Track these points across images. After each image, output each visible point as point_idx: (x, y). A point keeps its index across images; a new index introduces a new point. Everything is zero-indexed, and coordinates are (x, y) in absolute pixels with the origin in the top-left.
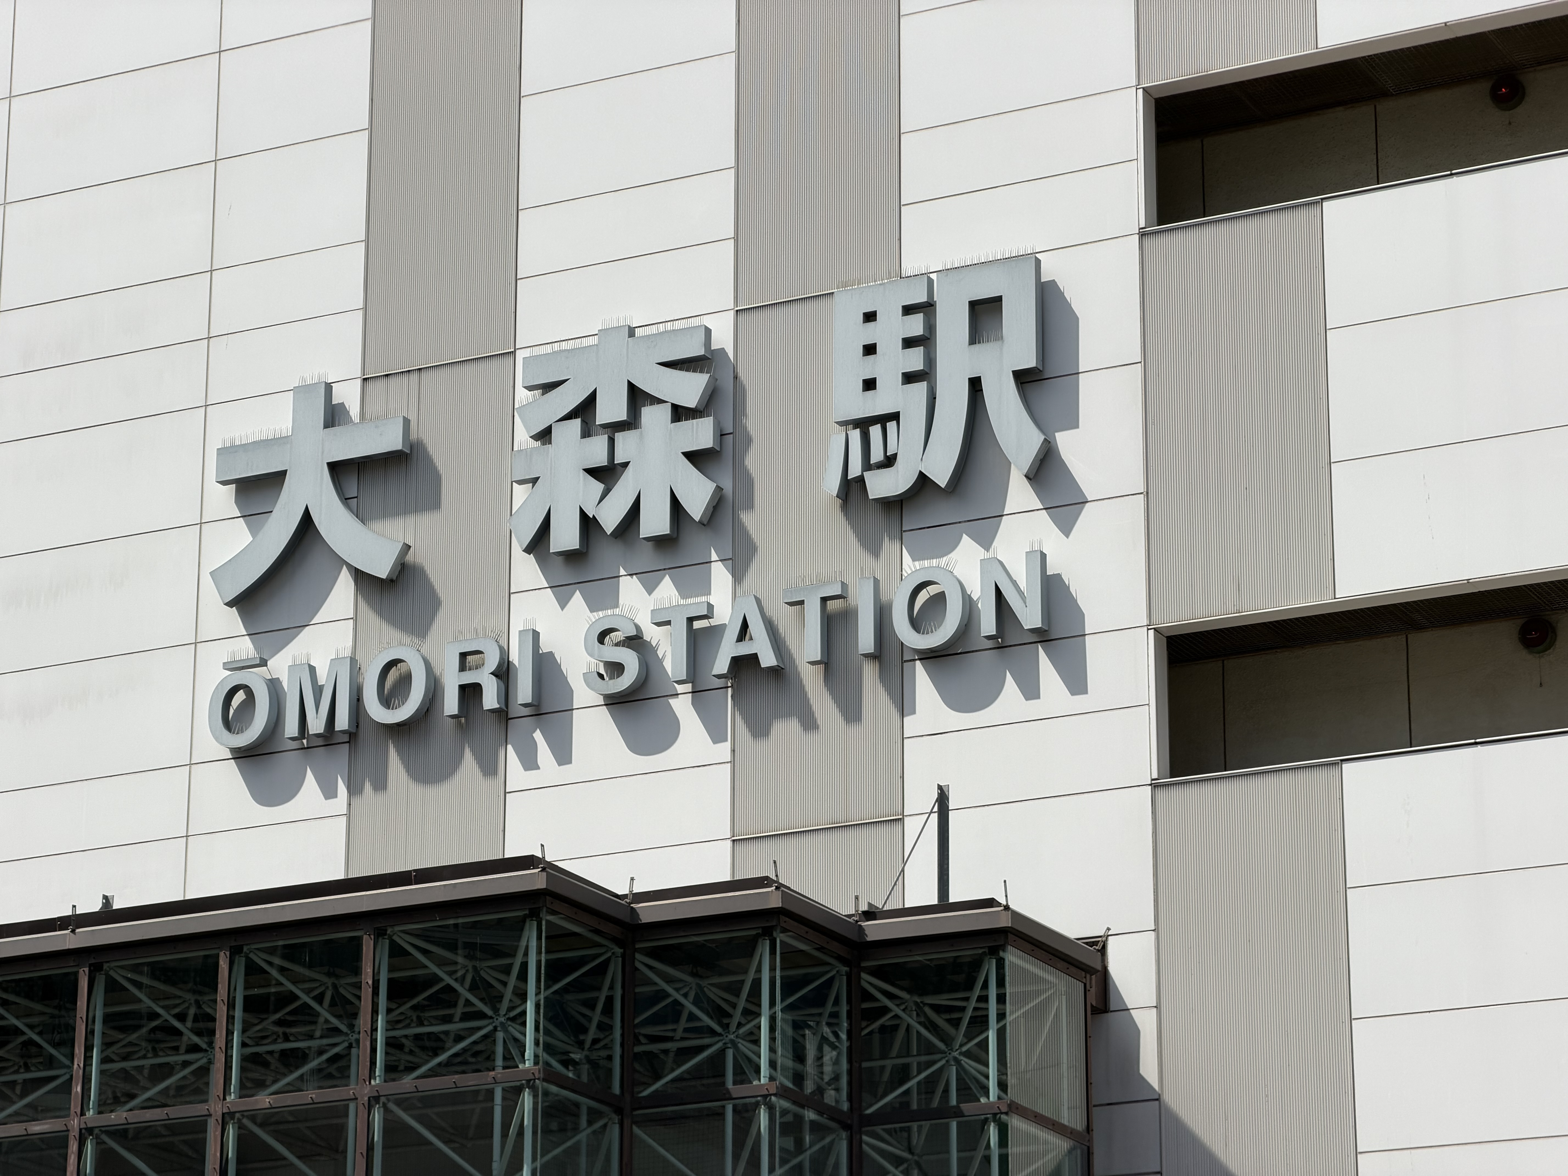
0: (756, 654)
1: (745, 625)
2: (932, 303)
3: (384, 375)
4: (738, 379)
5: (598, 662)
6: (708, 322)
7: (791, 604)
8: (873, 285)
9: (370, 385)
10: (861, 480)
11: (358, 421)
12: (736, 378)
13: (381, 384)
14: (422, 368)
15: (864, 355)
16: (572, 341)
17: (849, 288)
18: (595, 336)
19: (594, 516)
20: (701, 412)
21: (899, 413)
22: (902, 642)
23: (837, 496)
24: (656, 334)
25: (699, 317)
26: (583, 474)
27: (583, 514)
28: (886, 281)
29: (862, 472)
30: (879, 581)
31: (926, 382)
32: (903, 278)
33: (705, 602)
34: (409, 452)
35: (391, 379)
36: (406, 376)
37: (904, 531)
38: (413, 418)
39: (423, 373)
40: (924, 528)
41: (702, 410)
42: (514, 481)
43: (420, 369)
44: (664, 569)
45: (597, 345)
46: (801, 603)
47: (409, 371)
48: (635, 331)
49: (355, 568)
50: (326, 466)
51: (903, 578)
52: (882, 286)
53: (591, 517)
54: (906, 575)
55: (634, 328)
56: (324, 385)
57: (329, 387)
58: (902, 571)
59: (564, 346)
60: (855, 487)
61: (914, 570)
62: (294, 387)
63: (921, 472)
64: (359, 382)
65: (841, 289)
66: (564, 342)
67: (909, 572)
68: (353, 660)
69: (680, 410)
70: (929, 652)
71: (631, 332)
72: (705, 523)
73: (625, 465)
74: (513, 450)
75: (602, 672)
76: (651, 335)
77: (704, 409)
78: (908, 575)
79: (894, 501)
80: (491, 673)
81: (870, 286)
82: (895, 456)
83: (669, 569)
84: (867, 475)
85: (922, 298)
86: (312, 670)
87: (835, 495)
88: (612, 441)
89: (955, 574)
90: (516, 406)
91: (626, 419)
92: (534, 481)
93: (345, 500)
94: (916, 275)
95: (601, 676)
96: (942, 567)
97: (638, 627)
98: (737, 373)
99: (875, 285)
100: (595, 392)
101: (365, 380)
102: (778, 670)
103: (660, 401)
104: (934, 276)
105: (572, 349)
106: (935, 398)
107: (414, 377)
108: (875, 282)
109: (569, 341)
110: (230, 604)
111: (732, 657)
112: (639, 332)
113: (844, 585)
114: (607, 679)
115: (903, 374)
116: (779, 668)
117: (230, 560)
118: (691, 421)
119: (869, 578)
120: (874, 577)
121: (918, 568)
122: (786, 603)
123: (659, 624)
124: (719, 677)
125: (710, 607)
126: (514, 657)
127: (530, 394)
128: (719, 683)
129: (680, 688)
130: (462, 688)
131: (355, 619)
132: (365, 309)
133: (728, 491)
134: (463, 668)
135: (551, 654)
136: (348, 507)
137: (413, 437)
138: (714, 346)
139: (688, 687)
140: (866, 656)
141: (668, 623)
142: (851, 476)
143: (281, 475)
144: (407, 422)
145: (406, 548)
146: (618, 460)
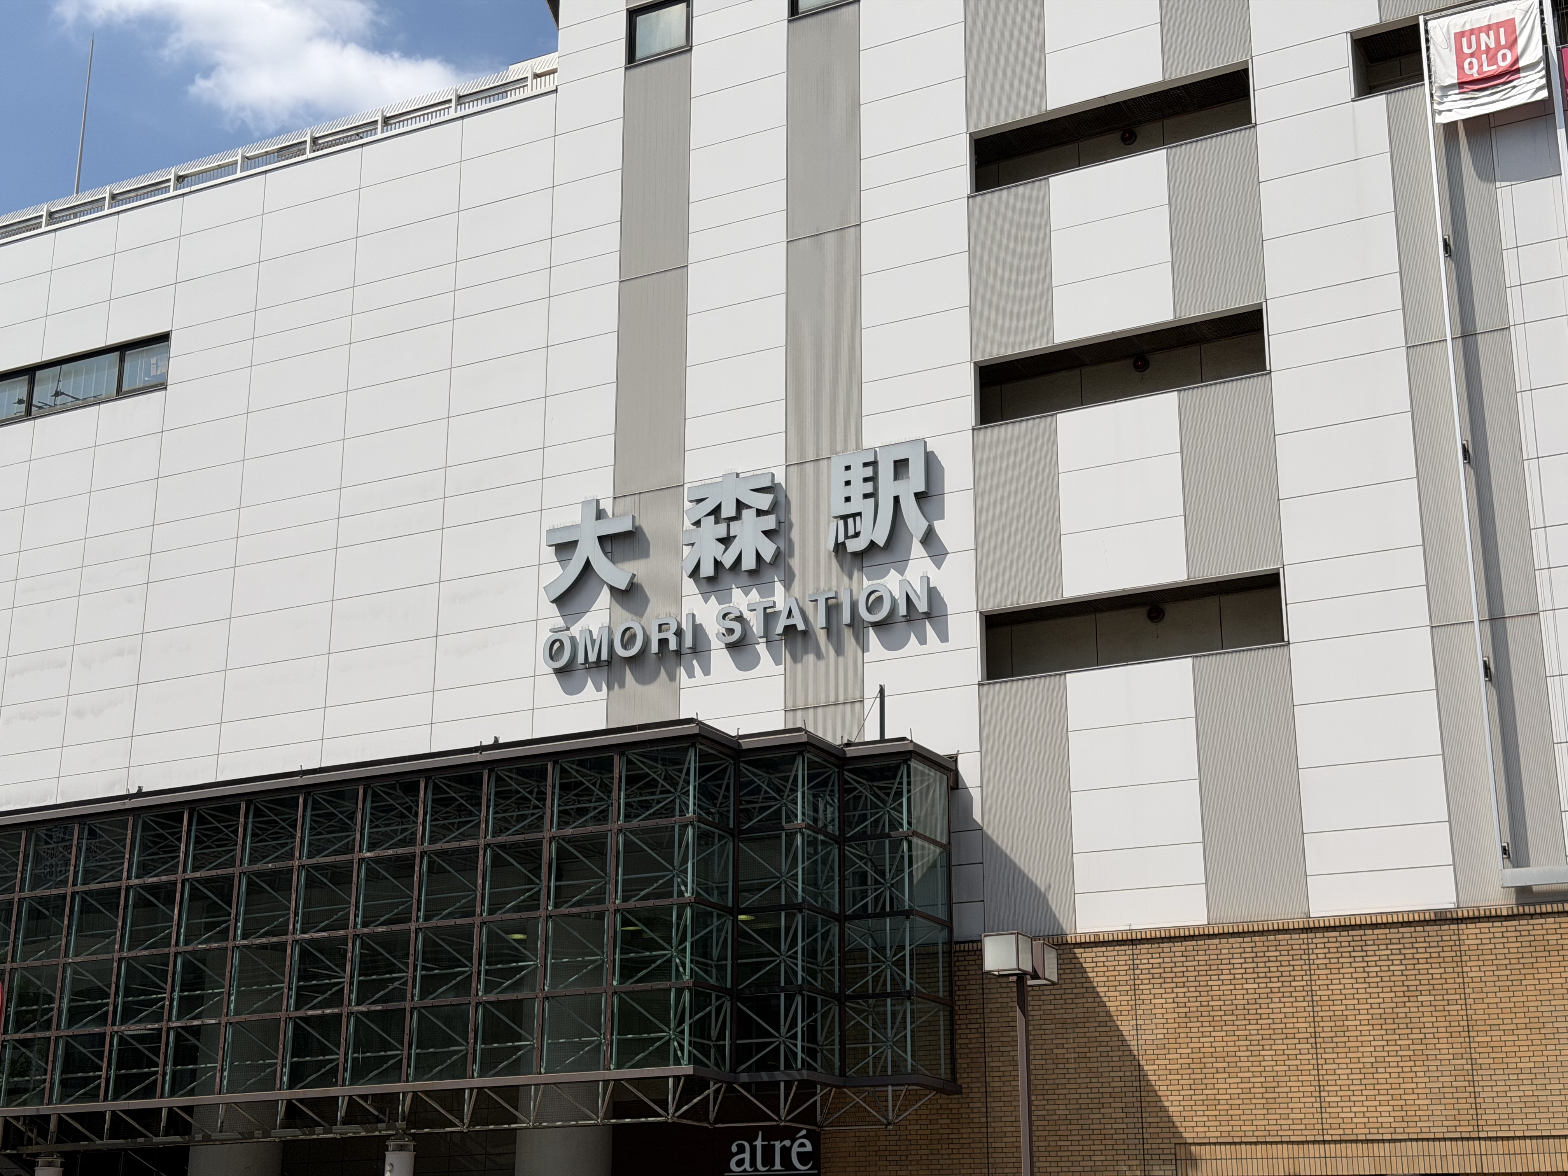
0: (795, 624)
1: (790, 611)
2: (877, 461)
3: (623, 496)
4: (787, 497)
5: (722, 628)
6: (773, 470)
7: (812, 601)
9: (617, 500)
10: (844, 544)
11: (611, 517)
13: (622, 500)
15: (844, 486)
16: (710, 479)
17: (837, 455)
18: (721, 477)
19: (720, 560)
20: (770, 512)
21: (861, 512)
22: (863, 618)
23: (832, 551)
24: (749, 476)
25: (769, 469)
26: (715, 541)
27: (715, 559)
28: (855, 451)
29: (844, 540)
30: (853, 591)
31: (873, 498)
32: (863, 450)
33: (772, 600)
34: (635, 531)
35: (626, 497)
36: (634, 496)
37: (864, 567)
38: (636, 515)
39: (641, 495)
40: (873, 566)
42: (684, 545)
43: (640, 493)
44: (753, 585)
45: (722, 481)
46: (816, 600)
47: (635, 494)
49: (610, 585)
50: (597, 538)
51: (863, 589)
52: (854, 454)
54: (865, 587)
55: (739, 473)
56: (596, 500)
57: (598, 501)
58: (863, 586)
59: (706, 482)
60: (840, 546)
61: (868, 585)
62: (582, 501)
63: (871, 540)
64: (612, 499)
65: (834, 455)
66: (706, 480)
68: (609, 628)
69: (760, 511)
70: (875, 623)
71: (738, 475)
72: (772, 563)
73: (735, 537)
74: (683, 530)
75: (725, 633)
76: (747, 476)
79: (859, 553)
80: (673, 634)
81: (848, 454)
82: (859, 533)
83: (755, 585)
84: (847, 541)
86: (591, 632)
88: (728, 526)
89: (887, 587)
90: (685, 510)
91: (735, 515)
92: (693, 544)
93: (606, 554)
94: (869, 449)
95: (724, 635)
96: (882, 584)
97: (741, 612)
98: (786, 494)
100: (721, 503)
101: (615, 498)
103: (751, 507)
104: (877, 449)
105: (710, 483)
106: (878, 505)
107: (637, 496)
108: (850, 452)
110: (553, 602)
111: (784, 626)
112: (741, 476)
113: (836, 592)
114: (727, 636)
115: (863, 494)
116: (806, 631)
117: (553, 581)
118: (765, 516)
119: (848, 589)
120: (850, 589)
121: (870, 584)
122: (809, 601)
123: (751, 611)
124: (778, 635)
125: (774, 602)
126: (684, 626)
127: (691, 504)
128: (779, 638)
129: (760, 640)
130: (660, 640)
131: (610, 609)
132: (615, 465)
133: (782, 548)
134: (660, 631)
135: (701, 625)
136: (607, 557)
137: (637, 524)
138: (776, 482)
139: (764, 640)
140: (846, 625)
141: (755, 610)
142: (839, 542)
143: (576, 542)
144: (634, 517)
145: (634, 576)
146: (731, 534)
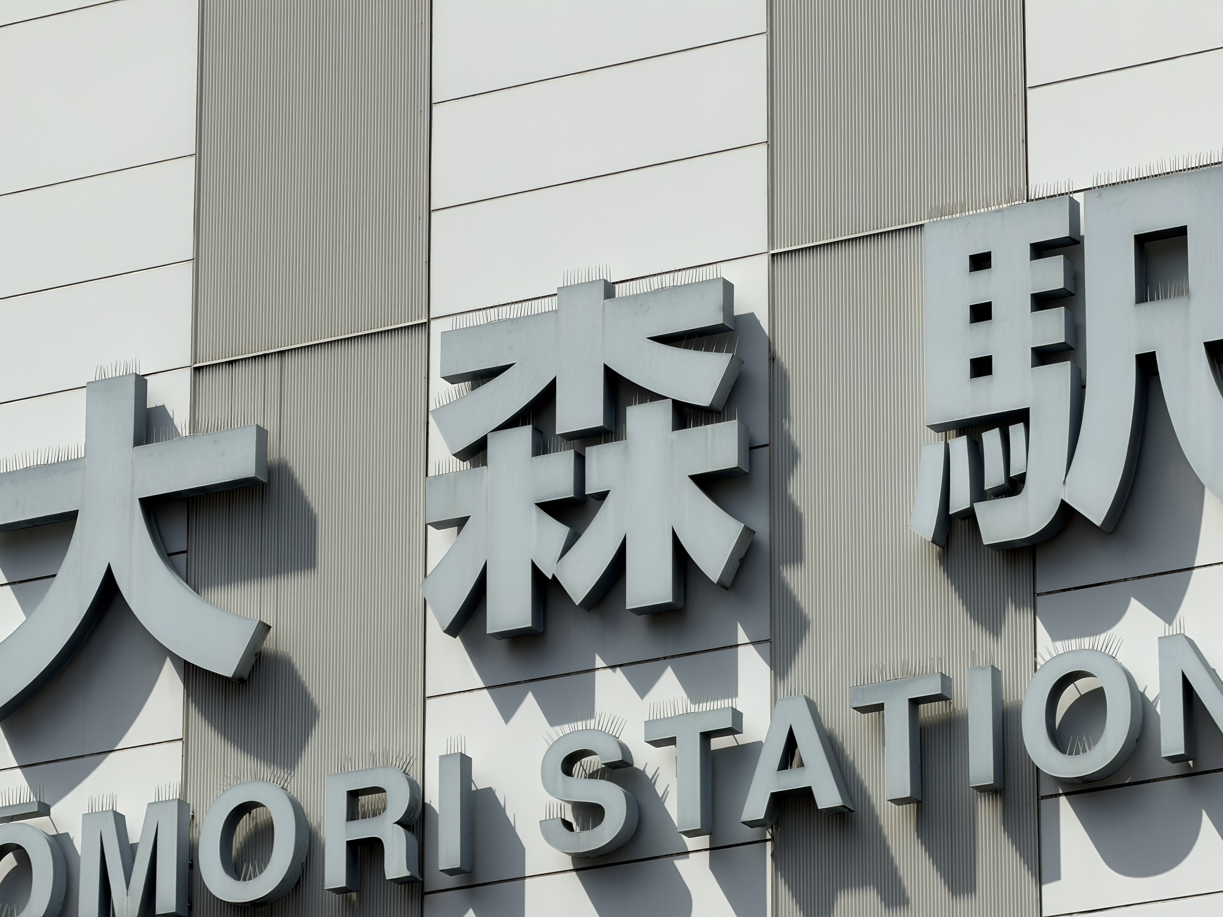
0: (810, 788)
1: (791, 744)
2: (1078, 239)
3: (226, 362)
4: (776, 360)
5: (563, 803)
6: (728, 272)
7: (863, 710)
8: (985, 213)
9: (206, 378)
10: (969, 516)
11: (187, 434)
12: (773, 359)
13: (221, 376)
14: (285, 351)
15: (971, 322)
16: (516, 305)
17: (947, 217)
18: (554, 298)
19: (554, 576)
20: (720, 413)
21: (1028, 410)
22: (1037, 768)
24: (647, 292)
25: (715, 265)
26: (535, 511)
27: (536, 572)
28: (1005, 206)
29: (971, 504)
30: (1001, 672)
31: (1069, 362)
32: (1032, 200)
33: (728, 707)
34: (265, 480)
35: (237, 367)
36: (260, 364)
37: (1039, 594)
38: (272, 428)
39: (287, 358)
40: (1070, 589)
41: (721, 409)
42: (429, 524)
43: (282, 352)
44: (665, 658)
45: (555, 311)
46: (879, 707)
47: (265, 355)
48: (614, 288)
49: (185, 661)
50: (137, 504)
51: (1039, 667)
52: (1000, 214)
53: (550, 577)
54: (1043, 663)
55: (614, 283)
56: (133, 378)
57: (141, 382)
58: (1035, 655)
59: (505, 313)
60: (961, 526)
61: (1054, 655)
62: (88, 383)
63: (1063, 502)
64: (187, 374)
65: (935, 220)
66: (504, 308)
67: (1048, 658)
68: (182, 804)
69: (685, 410)
70: (1080, 782)
71: (609, 290)
72: (728, 585)
74: (427, 476)
75: (570, 818)
76: (641, 294)
77: (724, 409)
78: (1046, 662)
79: (1022, 547)
80: (397, 823)
81: (981, 213)
83: (673, 657)
84: (980, 508)
85: (1062, 231)
86: (119, 820)
87: (930, 540)
89: (1119, 660)
90: (432, 407)
91: (602, 424)
93: (169, 556)
94: (1052, 197)
95: (568, 825)
96: (1099, 649)
97: (624, 749)
98: (774, 351)
99: (989, 212)
100: (553, 383)
101: (197, 370)
102: (843, 813)
103: (655, 397)
104: (1079, 198)
105: (517, 317)
107: (273, 365)
108: (988, 207)
111: (772, 794)
112: (620, 290)
113: (945, 680)
114: (578, 830)
115: (1033, 349)
116: (846, 810)
118: (703, 427)
119: (984, 668)
120: (993, 666)
121: (1061, 649)
122: (855, 708)
123: (657, 744)
124: (752, 824)
125: (737, 716)
126: (432, 797)
127: (453, 388)
128: (752, 834)
129: (691, 843)
130: (352, 846)
131: (185, 741)
132: (196, 260)
133: (763, 533)
134: (352, 814)
135: (489, 792)
136: (173, 567)
137: (273, 455)
138: (739, 310)
139: (703, 841)
140: (982, 789)
141: (672, 741)
142: (954, 510)
143: (70, 518)
144: (262, 434)
145: (264, 629)
146: (591, 488)
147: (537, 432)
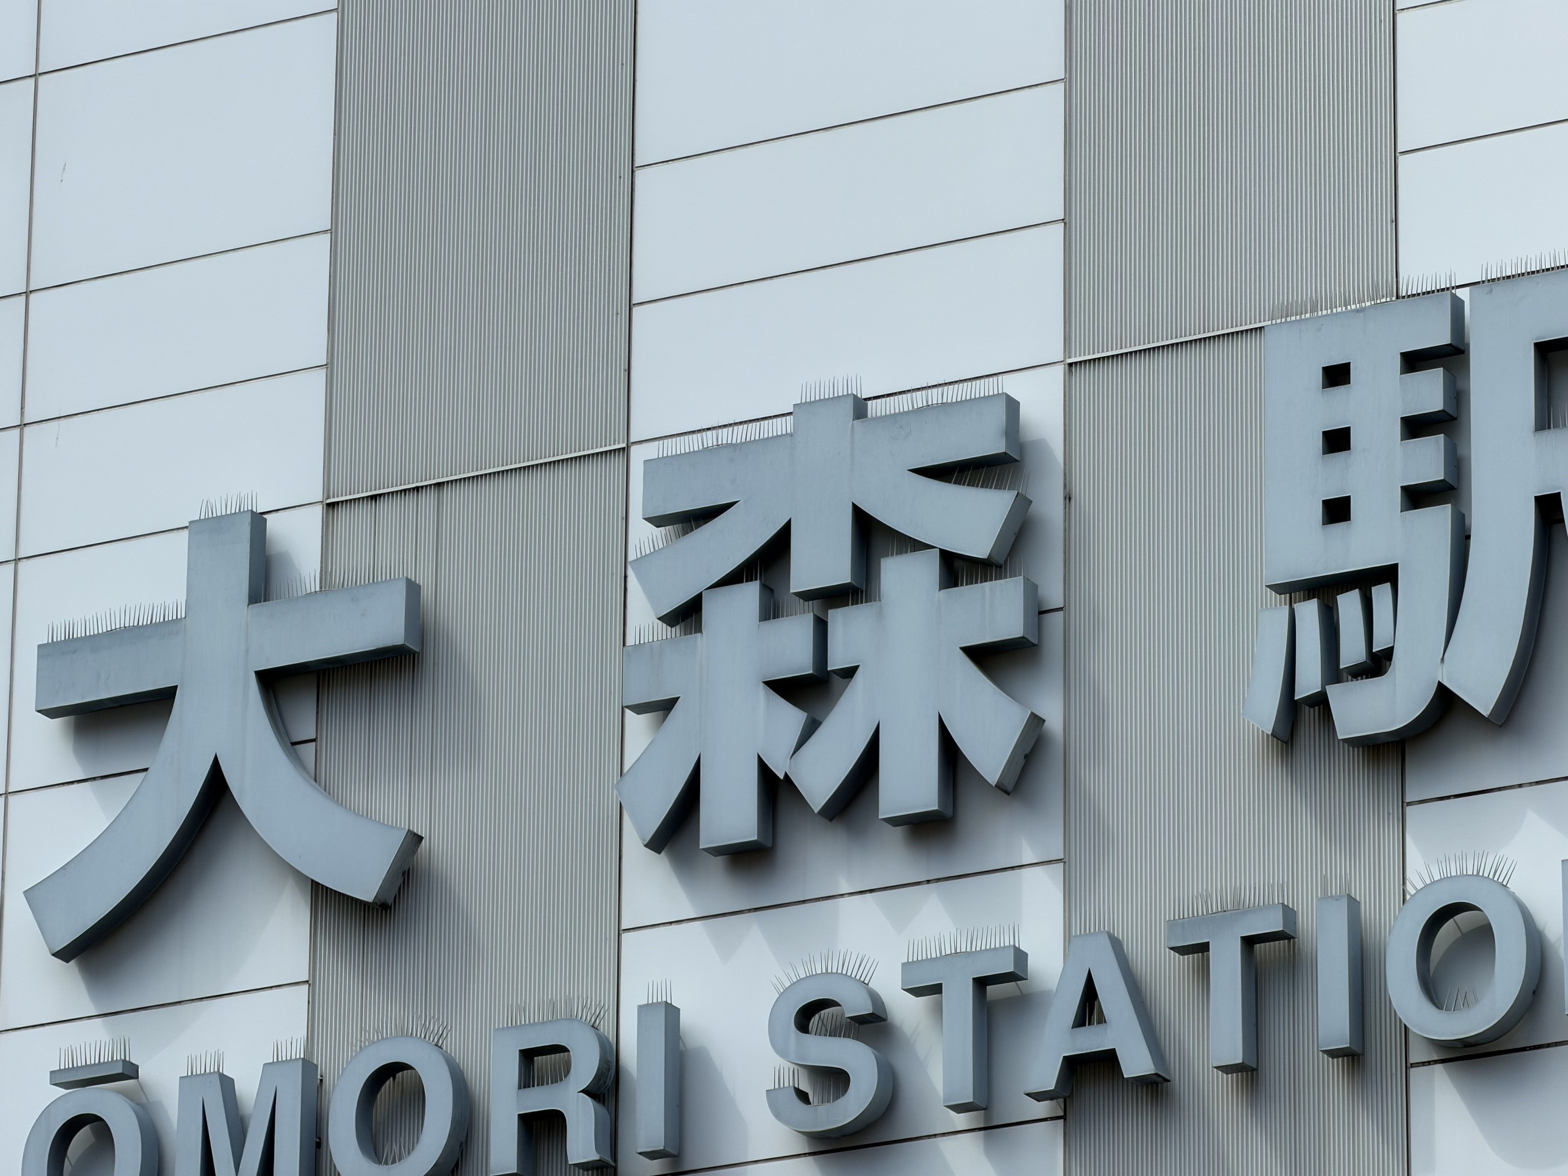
0: (1113, 1051)
1: (1090, 994)
2: (1462, 348)
3: (367, 497)
4: (1073, 500)
5: (796, 1067)
6: (1012, 386)
7: (1182, 950)
8: (1342, 313)
9: (342, 514)
10: (1320, 701)
11: (318, 589)
12: (1070, 499)
13: (363, 514)
14: (443, 483)
15: (1324, 453)
16: (741, 427)
17: (1293, 318)
18: (788, 417)
19: (786, 775)
20: (1001, 567)
21: (1395, 566)
22: (1405, 1026)
23: (1273, 735)
24: (909, 411)
25: (995, 378)
26: (763, 692)
27: (764, 771)
28: (1368, 304)
29: (1323, 687)
30: (1359, 903)
31: (1450, 505)
32: (1404, 297)
33: (1009, 946)
34: (417, 650)
35: (382, 504)
36: (411, 498)
37: (1409, 804)
38: (425, 581)
39: (446, 492)
40: (1448, 797)
41: (1002, 563)
42: (627, 707)
43: (439, 485)
44: (928, 882)
45: (791, 435)
46: (1203, 948)
47: (417, 488)
48: (867, 405)
49: (312, 881)
50: (253, 677)
51: (1408, 897)
52: (1361, 314)
53: (782, 777)
54: (1413, 892)
55: (866, 399)
56: (249, 515)
57: (258, 520)
58: (1404, 883)
59: (725, 436)
60: (1309, 715)
61: (1428, 882)
62: (191, 522)
63: (1440, 685)
64: (317, 512)
65: (1279, 321)
66: (725, 430)
67: (1420, 885)
68: (308, 1066)
69: (957, 564)
70: (1460, 1045)
71: (860, 407)
72: (1010, 788)
74: (624, 645)
75: (804, 1087)
76: (900, 413)
77: (1006, 560)
78: (1418, 891)
79: (1388, 743)
80: (583, 1091)
81: (1337, 314)
83: (938, 880)
84: (1334, 693)
85: (1441, 337)
86: (227, 1084)
87: (1270, 733)
89: (1512, 890)
90: (631, 557)
91: (849, 581)
93: (292, 745)
94: (1428, 293)
95: (803, 1096)
96: (1486, 875)
97: (875, 998)
98: (1070, 490)
99: (1347, 312)
100: (788, 526)
101: (332, 506)
102: (1157, 1083)
103: (918, 546)
104: (1463, 294)
105: (741, 443)
106: (1468, 537)
107: (428, 500)
108: (1346, 306)
109: (736, 428)
111: (1064, 1057)
112: (873, 408)
113: (1289, 913)
114: (816, 1103)
115: (1402, 487)
116: (1160, 1079)
117: (63, 868)
118: (980, 585)
119: (1338, 898)
120: (1349, 896)
121: (1437, 878)
122: (1172, 949)
123: (917, 992)
124: (1038, 1096)
125: (1021, 957)
126: (629, 1059)
127: (659, 533)
128: (1042, 1109)
129: (957, 1120)
130: (527, 1120)
131: (311, 982)
132: (330, 366)
133: (1054, 721)
134: (526, 1080)
135: (702, 1054)
136: (298, 761)
139: (973, 1118)
140: (1333, 1053)
141: (936, 989)
142: (1300, 694)
143: (166, 696)
144: (413, 590)
145: (414, 839)
146: (836, 662)
147: (767, 590)
